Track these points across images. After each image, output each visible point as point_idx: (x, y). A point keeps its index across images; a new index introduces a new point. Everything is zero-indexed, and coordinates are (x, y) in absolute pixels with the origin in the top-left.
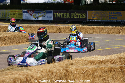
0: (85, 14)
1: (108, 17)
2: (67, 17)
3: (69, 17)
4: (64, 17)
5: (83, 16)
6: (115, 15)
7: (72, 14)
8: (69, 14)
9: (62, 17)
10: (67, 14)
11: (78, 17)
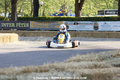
0: (28, 24)
1: (47, 26)
2: (12, 26)
3: (14, 26)
4: (10, 26)
5: (26, 25)
6: (53, 25)
7: (17, 24)
8: (14, 24)
9: (8, 26)
10: (12, 24)
11: (22, 26)
